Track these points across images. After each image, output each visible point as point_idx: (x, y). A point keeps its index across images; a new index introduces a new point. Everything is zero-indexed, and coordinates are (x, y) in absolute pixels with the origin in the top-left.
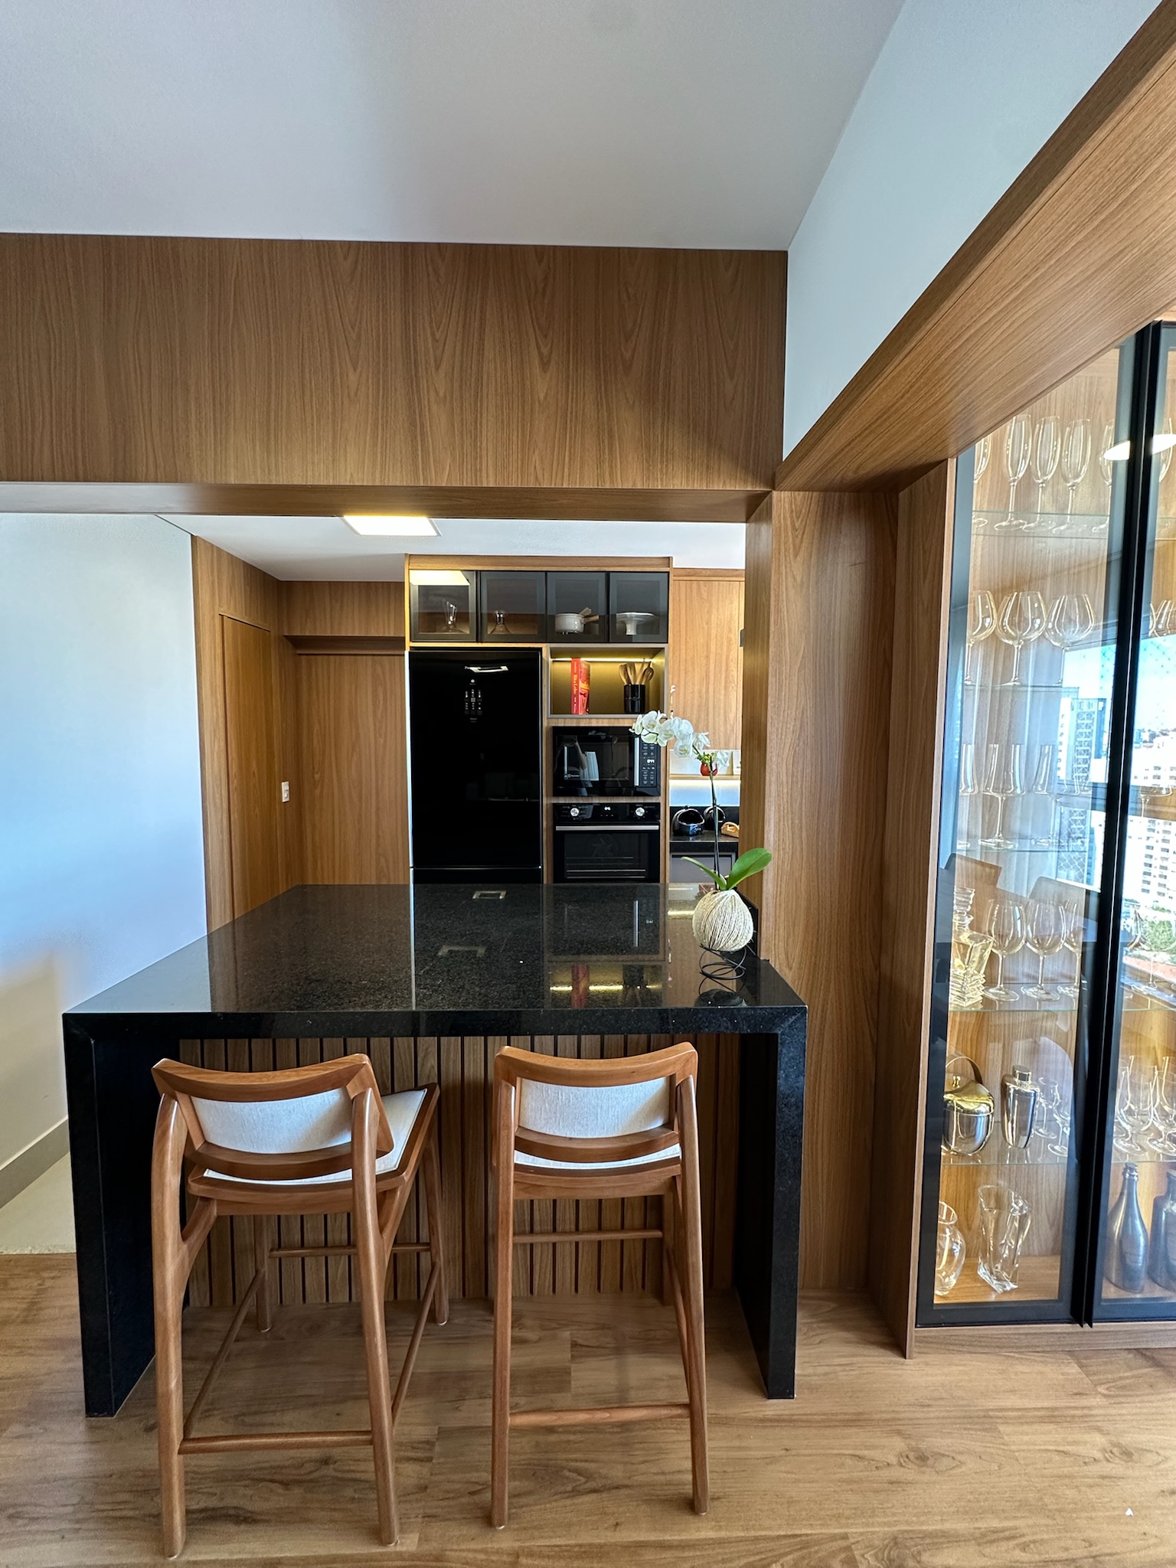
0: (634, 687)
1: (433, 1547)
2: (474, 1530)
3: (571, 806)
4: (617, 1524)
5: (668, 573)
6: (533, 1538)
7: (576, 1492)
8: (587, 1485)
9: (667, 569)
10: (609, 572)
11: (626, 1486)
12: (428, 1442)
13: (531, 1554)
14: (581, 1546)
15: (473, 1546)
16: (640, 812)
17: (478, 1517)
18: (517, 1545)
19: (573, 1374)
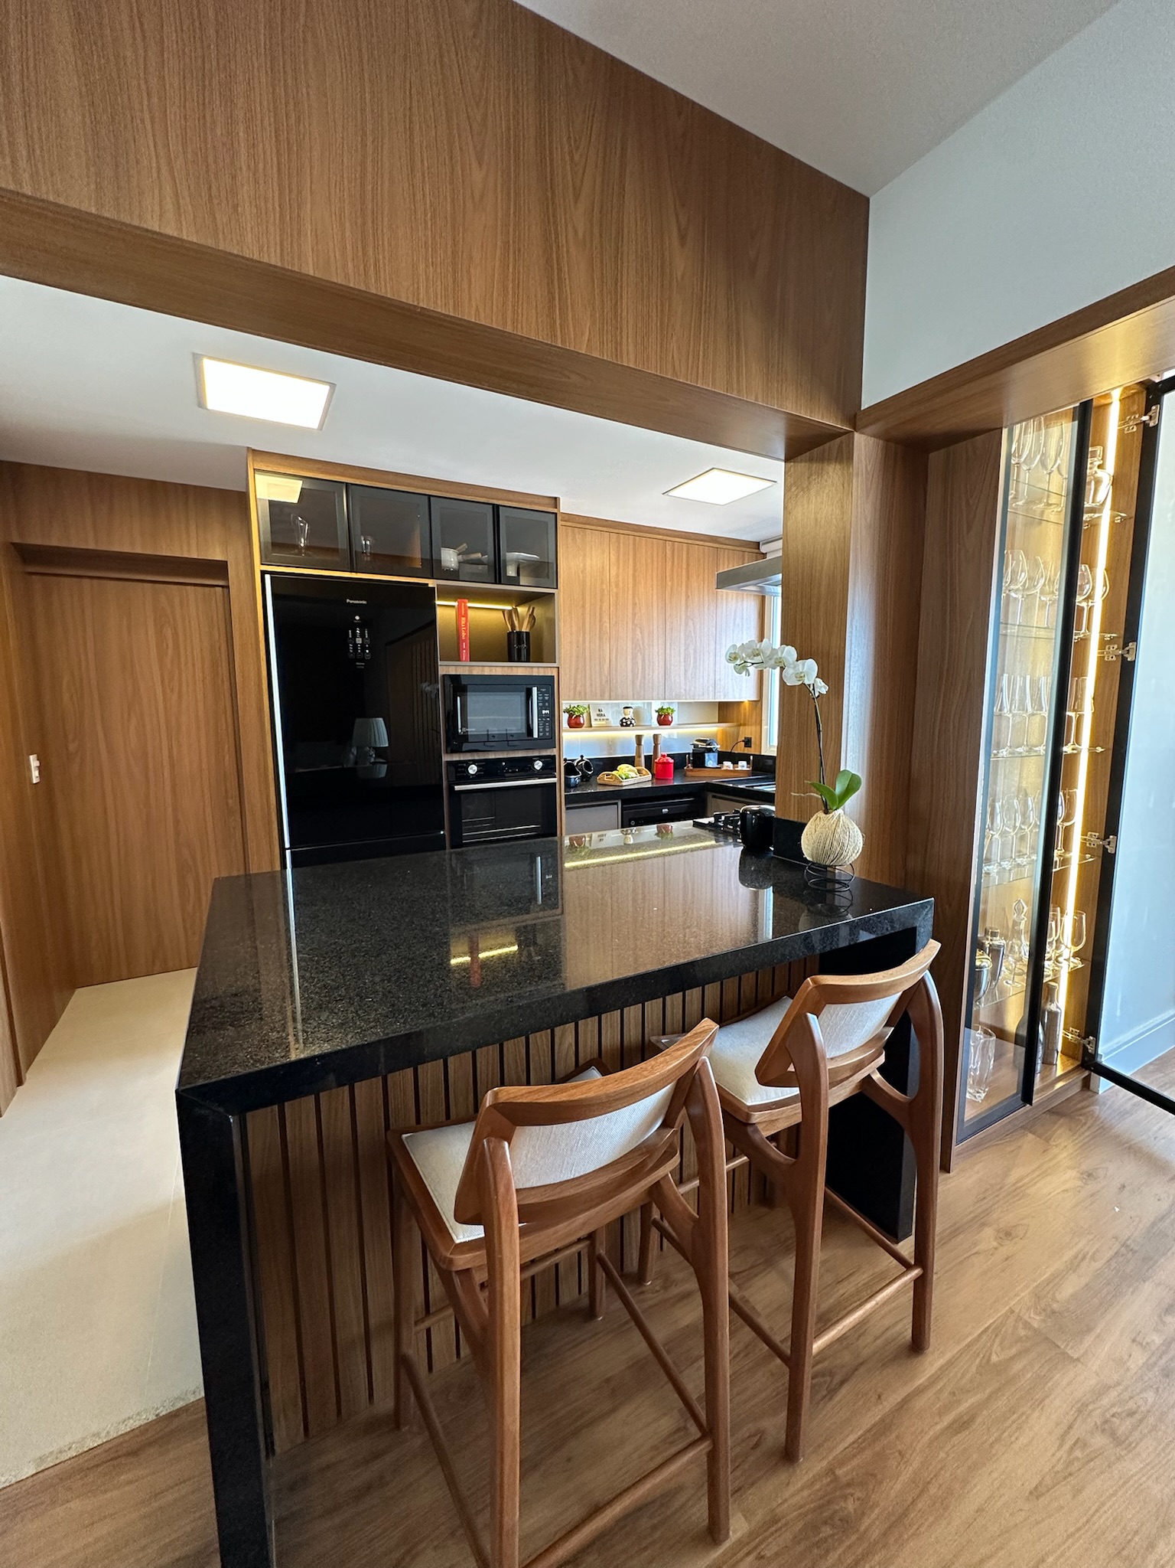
0: (519, 633)
1: (760, 1515)
2: (783, 1476)
3: (468, 763)
4: (879, 1397)
5: (556, 514)
6: (831, 1450)
7: (832, 1392)
8: (835, 1382)
9: (555, 511)
10: (498, 506)
11: (862, 1364)
12: (678, 1430)
13: (842, 1463)
14: (869, 1431)
15: (792, 1489)
16: (538, 765)
17: (776, 1464)
18: (824, 1463)
19: (751, 1300)
